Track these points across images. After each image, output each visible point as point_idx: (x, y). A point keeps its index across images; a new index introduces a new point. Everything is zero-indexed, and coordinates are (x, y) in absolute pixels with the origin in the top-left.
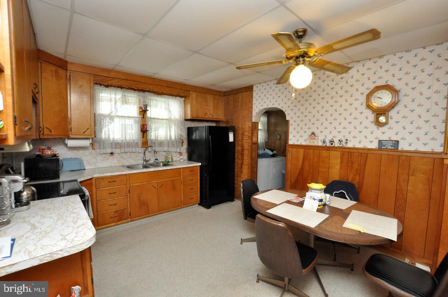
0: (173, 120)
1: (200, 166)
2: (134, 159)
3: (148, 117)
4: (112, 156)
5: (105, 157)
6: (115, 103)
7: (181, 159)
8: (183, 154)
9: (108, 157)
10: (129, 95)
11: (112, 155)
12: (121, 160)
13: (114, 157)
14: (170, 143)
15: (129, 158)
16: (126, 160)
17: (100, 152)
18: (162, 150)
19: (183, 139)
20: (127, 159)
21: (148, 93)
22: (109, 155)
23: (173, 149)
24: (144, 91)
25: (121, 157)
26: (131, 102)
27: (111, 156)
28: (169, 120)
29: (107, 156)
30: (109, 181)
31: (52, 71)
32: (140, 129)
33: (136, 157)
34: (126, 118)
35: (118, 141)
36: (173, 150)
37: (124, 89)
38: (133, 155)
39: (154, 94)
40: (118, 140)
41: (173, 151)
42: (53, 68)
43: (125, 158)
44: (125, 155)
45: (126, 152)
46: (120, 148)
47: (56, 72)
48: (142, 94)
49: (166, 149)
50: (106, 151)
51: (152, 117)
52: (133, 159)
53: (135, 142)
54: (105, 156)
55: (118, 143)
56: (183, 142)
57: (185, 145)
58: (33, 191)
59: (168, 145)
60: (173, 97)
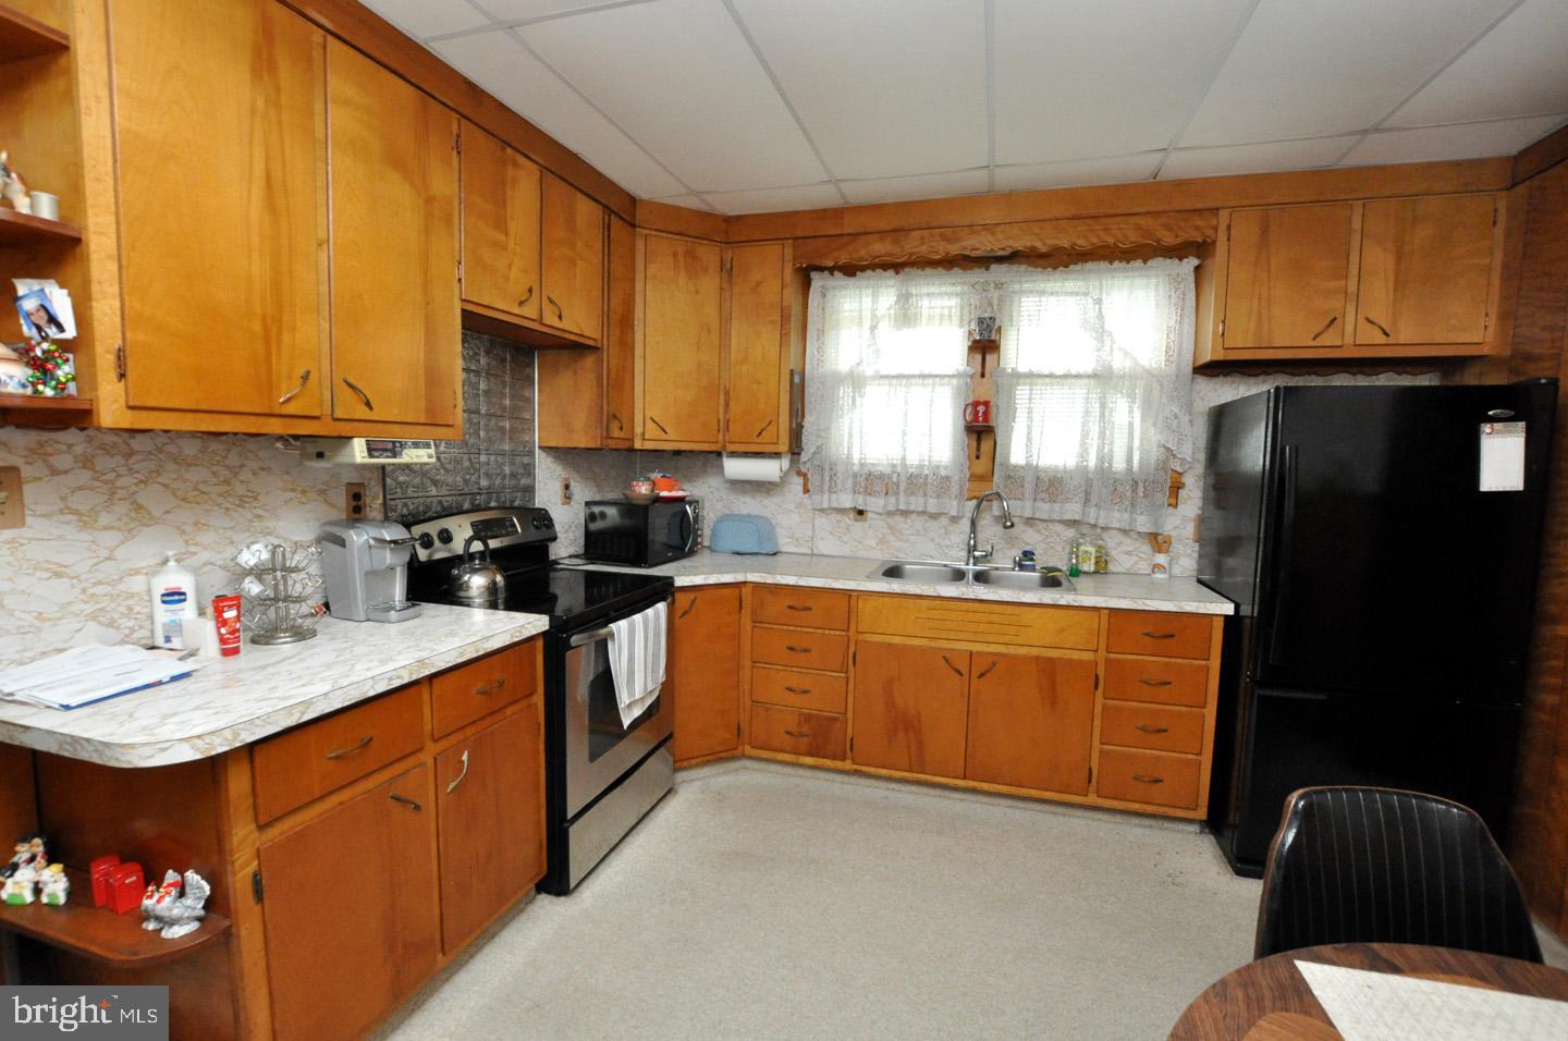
0: (1122, 377)
1: (1227, 617)
2: (938, 540)
3: (1004, 369)
4: (862, 520)
5: (839, 522)
6: (873, 328)
7: (1157, 567)
8: (1177, 548)
9: (850, 523)
10: (925, 290)
11: (860, 517)
12: (891, 538)
13: (866, 525)
14: (1099, 485)
15: (918, 535)
16: (908, 540)
17: (822, 502)
18: (1055, 517)
19: (1179, 469)
20: (912, 538)
21: (1004, 267)
22: (852, 515)
23: (1117, 515)
24: (985, 261)
25: (890, 528)
26: (930, 318)
27: (856, 520)
28: (1103, 378)
29: (847, 519)
30: (790, 604)
31: (675, 254)
32: (961, 424)
33: (946, 533)
34: (913, 381)
35: (880, 468)
36: (1117, 518)
37: (906, 269)
38: (932, 524)
39: (1031, 269)
40: (879, 464)
41: (1117, 525)
42: (681, 245)
43: (906, 532)
44: (905, 523)
45: (902, 511)
46: (887, 494)
47: (691, 254)
48: (978, 276)
49: (1073, 510)
50: (837, 499)
51: (1022, 369)
52: (933, 540)
53: (943, 473)
54: (839, 517)
55: (881, 476)
56: (1176, 487)
57: (1193, 500)
58: (494, 583)
59: (1087, 494)
60: (1134, 264)
